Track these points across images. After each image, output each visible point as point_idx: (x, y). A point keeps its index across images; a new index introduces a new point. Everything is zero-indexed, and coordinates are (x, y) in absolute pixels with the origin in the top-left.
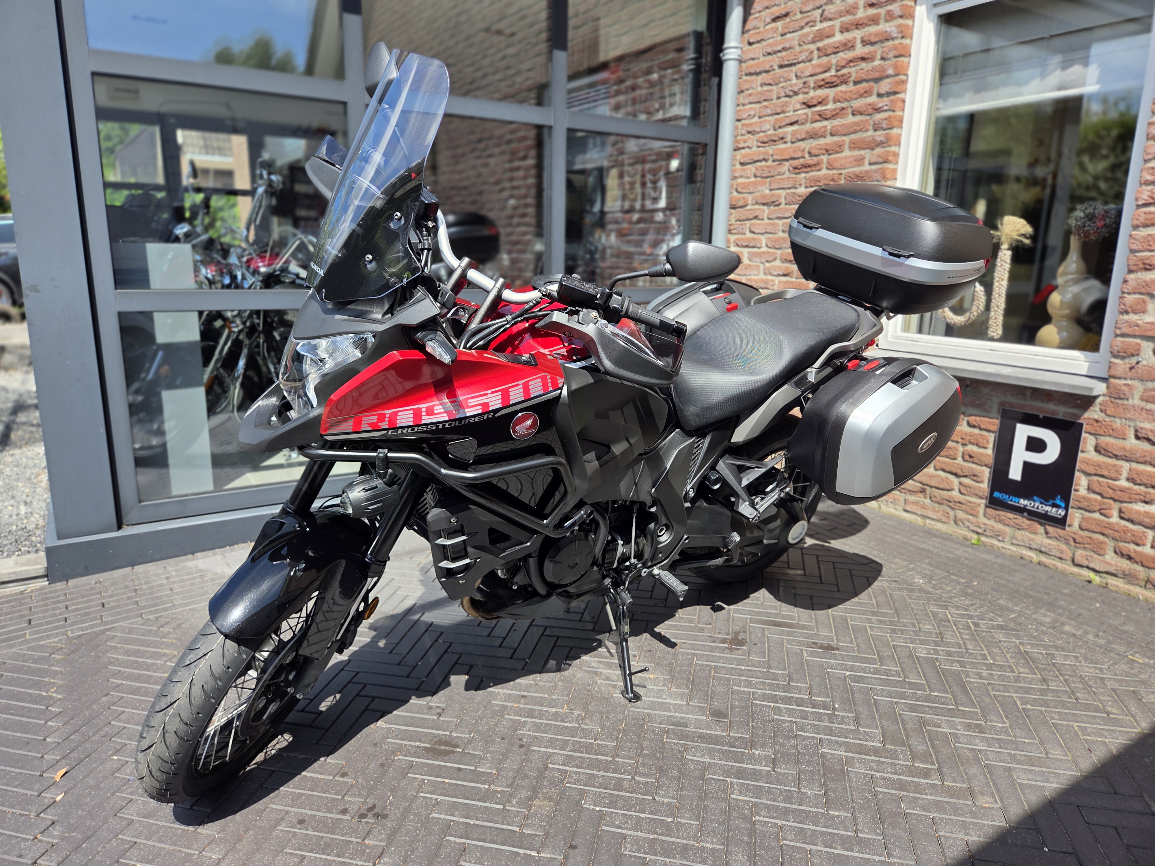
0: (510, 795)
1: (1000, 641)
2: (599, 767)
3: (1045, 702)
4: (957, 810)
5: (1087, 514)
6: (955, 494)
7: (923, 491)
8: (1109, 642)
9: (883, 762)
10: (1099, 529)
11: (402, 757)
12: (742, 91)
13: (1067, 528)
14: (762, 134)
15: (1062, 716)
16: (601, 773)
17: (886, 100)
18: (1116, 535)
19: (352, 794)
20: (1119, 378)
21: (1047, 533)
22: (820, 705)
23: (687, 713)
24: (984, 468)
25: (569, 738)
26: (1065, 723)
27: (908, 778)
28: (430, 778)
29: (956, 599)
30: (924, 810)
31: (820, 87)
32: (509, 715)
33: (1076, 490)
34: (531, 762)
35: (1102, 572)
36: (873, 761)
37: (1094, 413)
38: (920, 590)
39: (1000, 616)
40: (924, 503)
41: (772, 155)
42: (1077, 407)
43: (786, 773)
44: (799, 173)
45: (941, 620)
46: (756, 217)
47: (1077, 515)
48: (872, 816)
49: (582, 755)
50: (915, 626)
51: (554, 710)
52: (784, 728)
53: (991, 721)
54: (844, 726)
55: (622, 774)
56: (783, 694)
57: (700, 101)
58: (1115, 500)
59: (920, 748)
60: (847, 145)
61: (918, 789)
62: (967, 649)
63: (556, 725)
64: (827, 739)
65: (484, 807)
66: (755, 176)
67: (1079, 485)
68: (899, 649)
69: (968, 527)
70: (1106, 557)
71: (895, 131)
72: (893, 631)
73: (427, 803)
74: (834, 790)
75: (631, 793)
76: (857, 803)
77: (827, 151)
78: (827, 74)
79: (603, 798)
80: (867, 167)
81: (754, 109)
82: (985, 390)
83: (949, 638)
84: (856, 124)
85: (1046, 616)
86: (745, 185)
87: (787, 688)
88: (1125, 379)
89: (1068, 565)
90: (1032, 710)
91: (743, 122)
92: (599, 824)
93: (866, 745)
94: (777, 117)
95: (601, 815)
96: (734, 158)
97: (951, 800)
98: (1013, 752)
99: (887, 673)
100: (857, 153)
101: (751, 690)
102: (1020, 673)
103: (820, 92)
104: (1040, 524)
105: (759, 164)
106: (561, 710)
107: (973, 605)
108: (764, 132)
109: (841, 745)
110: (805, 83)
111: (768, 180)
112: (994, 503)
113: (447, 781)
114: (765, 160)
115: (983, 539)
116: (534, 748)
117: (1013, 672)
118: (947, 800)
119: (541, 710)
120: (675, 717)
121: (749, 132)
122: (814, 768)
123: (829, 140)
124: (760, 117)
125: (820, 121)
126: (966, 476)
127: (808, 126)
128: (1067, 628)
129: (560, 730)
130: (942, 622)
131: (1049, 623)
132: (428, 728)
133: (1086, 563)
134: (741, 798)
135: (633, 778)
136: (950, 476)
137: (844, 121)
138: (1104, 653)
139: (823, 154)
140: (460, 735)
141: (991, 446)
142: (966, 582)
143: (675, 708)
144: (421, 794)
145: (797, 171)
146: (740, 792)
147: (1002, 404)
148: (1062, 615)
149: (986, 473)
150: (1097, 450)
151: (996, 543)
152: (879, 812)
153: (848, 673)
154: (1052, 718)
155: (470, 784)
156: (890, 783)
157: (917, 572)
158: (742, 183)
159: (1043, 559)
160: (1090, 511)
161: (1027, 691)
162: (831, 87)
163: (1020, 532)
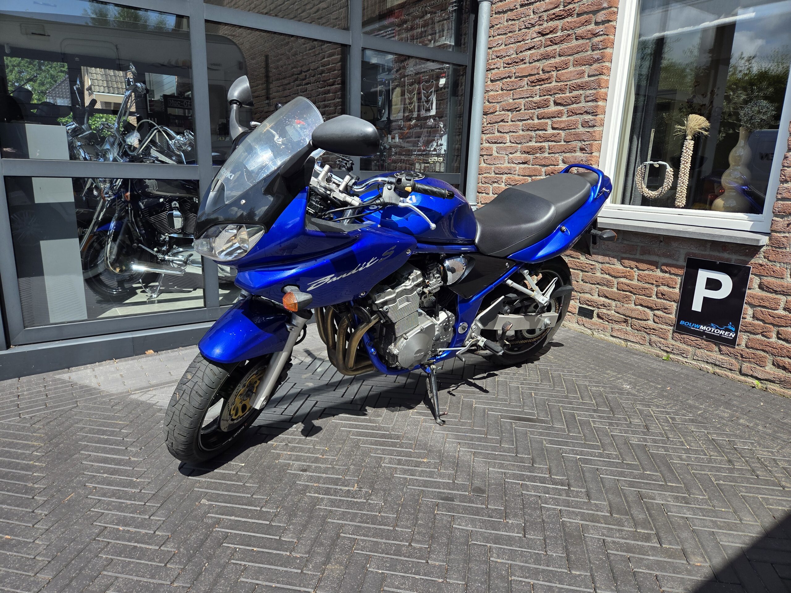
0: (307, 561)
1: (693, 432)
2: (382, 536)
3: (733, 479)
4: (675, 569)
5: (752, 336)
6: (650, 323)
7: (626, 321)
8: (774, 431)
9: (612, 529)
10: (761, 348)
11: (219, 529)
12: (493, 26)
13: (736, 347)
14: (507, 58)
15: (749, 490)
16: (384, 541)
17: (601, 27)
18: (775, 351)
19: (174, 562)
20: (780, 232)
21: (720, 350)
22: (559, 482)
23: (453, 490)
24: (673, 303)
25: (358, 512)
26: (751, 495)
27: (633, 542)
28: (241, 547)
29: (655, 400)
30: (649, 569)
31: (551, 19)
32: (310, 493)
33: (744, 318)
34: (326, 532)
35: (763, 380)
36: (604, 528)
37: (759, 259)
38: (628, 393)
39: (690, 412)
40: (626, 330)
41: (515, 73)
42: (746, 255)
43: (534, 539)
44: (535, 86)
45: (646, 416)
46: (502, 121)
47: (744, 336)
48: (607, 575)
49: (368, 525)
50: (626, 420)
51: (347, 488)
52: (531, 502)
53: (694, 494)
54: (578, 499)
55: (401, 541)
56: (529, 474)
57: (461, 35)
58: (774, 325)
59: (640, 516)
60: (571, 64)
61: (642, 551)
62: (668, 438)
63: (347, 501)
64: (566, 510)
65: (285, 571)
66: (502, 90)
67: (746, 314)
68: (616, 438)
69: (660, 347)
70: (766, 368)
71: (608, 50)
72: (611, 424)
73: (237, 569)
74: (575, 553)
75: (408, 557)
76: (594, 564)
77: (556, 68)
78: (558, 10)
79: (385, 562)
80: (586, 79)
81: (502, 38)
82: (675, 244)
83: (653, 429)
84: (579, 46)
85: (725, 412)
86: (494, 97)
87: (532, 469)
88: (784, 232)
89: (736, 374)
90: (724, 485)
91: (493, 49)
92: (381, 585)
93: (597, 515)
94: (519, 44)
95: (384, 578)
96: (486, 77)
97: (670, 560)
98: (714, 519)
99: (608, 456)
100: (579, 68)
101: (503, 471)
102: (711, 456)
103: (551, 24)
104: (716, 344)
105: (505, 80)
106: (352, 489)
107: (668, 404)
108: (509, 56)
109: (577, 515)
110: (540, 17)
111: (512, 92)
112: (679, 329)
113: (255, 549)
114: (510, 77)
115: (671, 356)
116: (329, 520)
117: (705, 455)
118: (666, 560)
119: (336, 489)
120: (444, 493)
121: (498, 57)
122: (557, 534)
123: (558, 59)
124: (506, 45)
125: (551, 45)
126: (658, 310)
127: (542, 50)
128: (741, 421)
129: (351, 505)
130: (647, 417)
131: (728, 417)
132: (243, 505)
133: (751, 373)
134: (499, 560)
135: (410, 545)
136: (646, 309)
137: (569, 45)
138: (772, 440)
139: (554, 71)
140: (269, 510)
141: (678, 286)
142: (662, 388)
143: (443, 486)
144: (233, 561)
145: (534, 84)
146: (498, 556)
147: (687, 254)
148: (737, 412)
149: (674, 306)
150: (761, 287)
151: (681, 358)
152: (612, 570)
153: (578, 457)
154: (741, 491)
155: (275, 552)
156: (620, 547)
157: (624, 380)
158: (492, 95)
159: (717, 370)
160: (754, 334)
161: (719, 470)
162: (560, 19)
163: (700, 350)
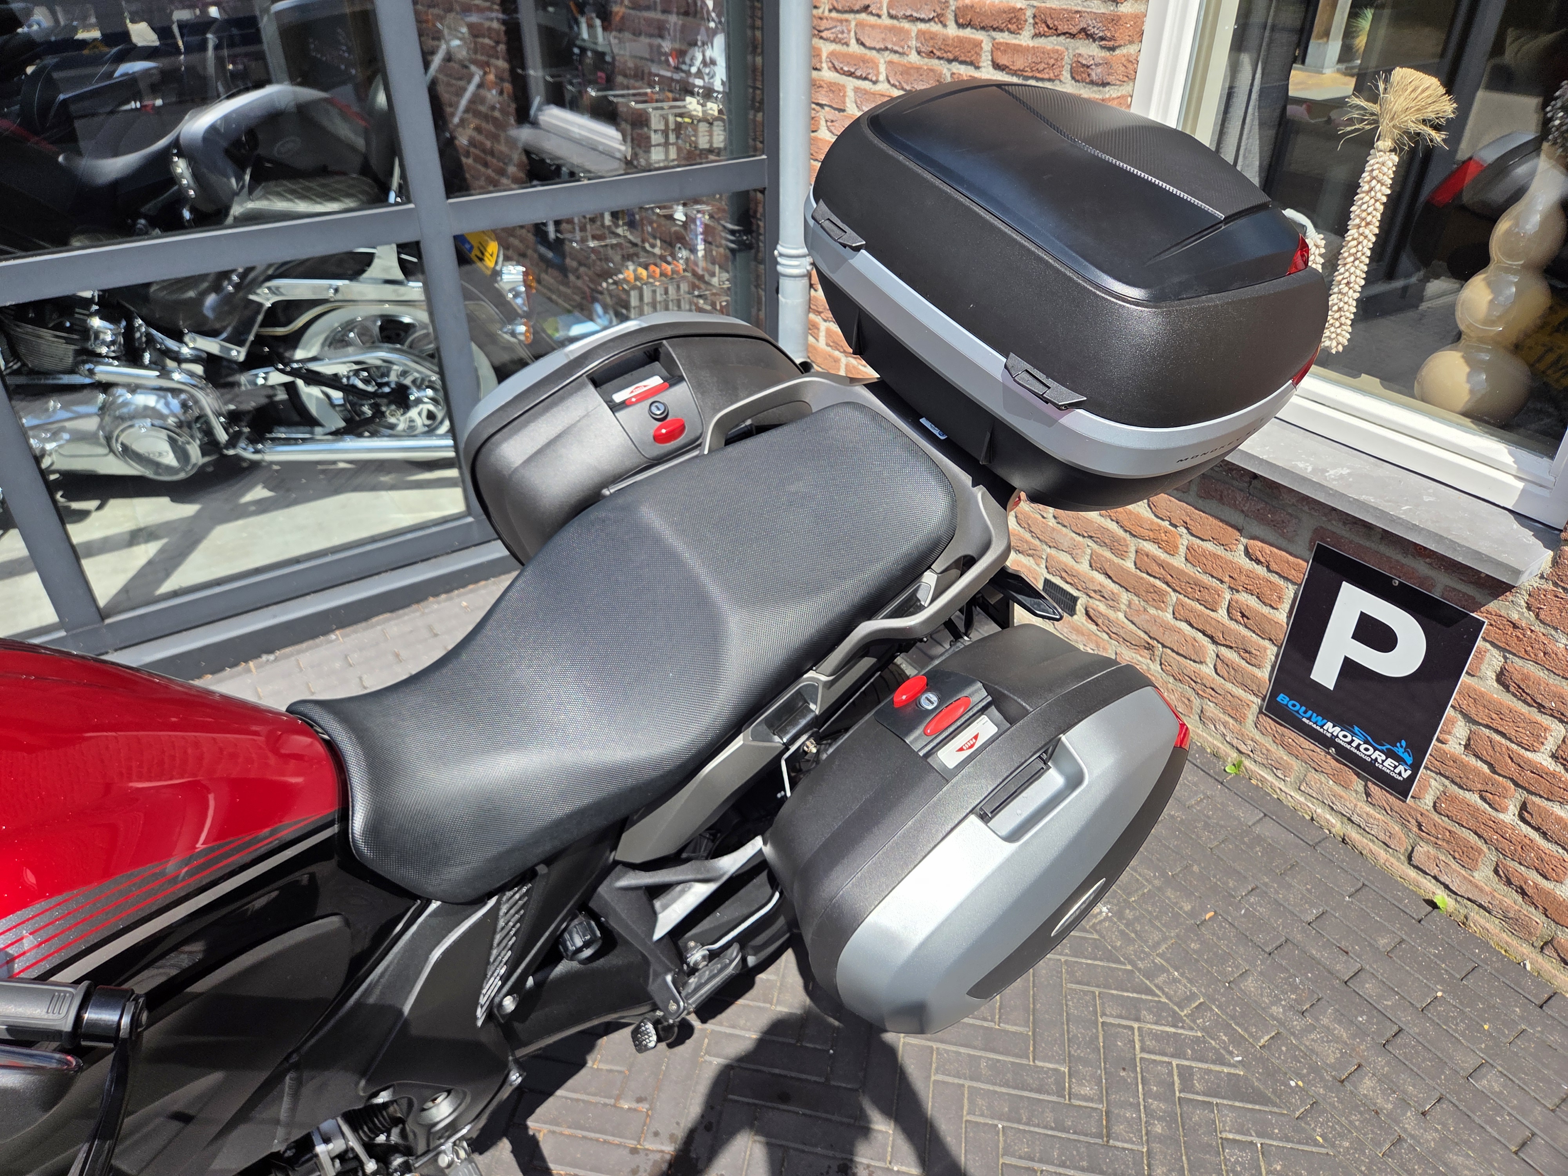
5: (1454, 789)
6: (1207, 670)
7: (1149, 648)
10: (1472, 823)
13: (1409, 801)
18: (1505, 845)
21: (1368, 795)
24: (1267, 643)
33: (1442, 740)
35: (1462, 897)
37: (1513, 608)
42: (1474, 587)
47: (1433, 782)
58: (1516, 784)
67: (1449, 733)
69: (1224, 735)
70: (1476, 874)
82: (1289, 497)
85: (1330, 1037)
89: (1399, 860)
112: (1275, 710)
115: (1247, 763)
126: (1229, 646)
128: (1366, 1084)
130: (1118, 1068)
133: (1432, 870)
136: (1199, 636)
141: (1286, 606)
142: (1192, 912)
147: (1319, 534)
149: (1269, 653)
150: (1502, 680)
151: (1270, 778)
159: (1353, 834)
160: (1461, 787)
163: (1317, 776)
